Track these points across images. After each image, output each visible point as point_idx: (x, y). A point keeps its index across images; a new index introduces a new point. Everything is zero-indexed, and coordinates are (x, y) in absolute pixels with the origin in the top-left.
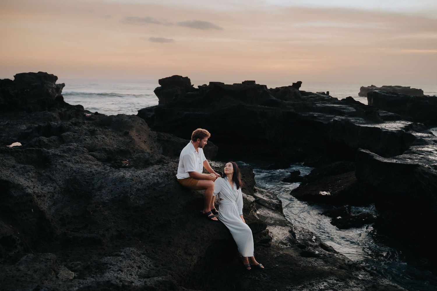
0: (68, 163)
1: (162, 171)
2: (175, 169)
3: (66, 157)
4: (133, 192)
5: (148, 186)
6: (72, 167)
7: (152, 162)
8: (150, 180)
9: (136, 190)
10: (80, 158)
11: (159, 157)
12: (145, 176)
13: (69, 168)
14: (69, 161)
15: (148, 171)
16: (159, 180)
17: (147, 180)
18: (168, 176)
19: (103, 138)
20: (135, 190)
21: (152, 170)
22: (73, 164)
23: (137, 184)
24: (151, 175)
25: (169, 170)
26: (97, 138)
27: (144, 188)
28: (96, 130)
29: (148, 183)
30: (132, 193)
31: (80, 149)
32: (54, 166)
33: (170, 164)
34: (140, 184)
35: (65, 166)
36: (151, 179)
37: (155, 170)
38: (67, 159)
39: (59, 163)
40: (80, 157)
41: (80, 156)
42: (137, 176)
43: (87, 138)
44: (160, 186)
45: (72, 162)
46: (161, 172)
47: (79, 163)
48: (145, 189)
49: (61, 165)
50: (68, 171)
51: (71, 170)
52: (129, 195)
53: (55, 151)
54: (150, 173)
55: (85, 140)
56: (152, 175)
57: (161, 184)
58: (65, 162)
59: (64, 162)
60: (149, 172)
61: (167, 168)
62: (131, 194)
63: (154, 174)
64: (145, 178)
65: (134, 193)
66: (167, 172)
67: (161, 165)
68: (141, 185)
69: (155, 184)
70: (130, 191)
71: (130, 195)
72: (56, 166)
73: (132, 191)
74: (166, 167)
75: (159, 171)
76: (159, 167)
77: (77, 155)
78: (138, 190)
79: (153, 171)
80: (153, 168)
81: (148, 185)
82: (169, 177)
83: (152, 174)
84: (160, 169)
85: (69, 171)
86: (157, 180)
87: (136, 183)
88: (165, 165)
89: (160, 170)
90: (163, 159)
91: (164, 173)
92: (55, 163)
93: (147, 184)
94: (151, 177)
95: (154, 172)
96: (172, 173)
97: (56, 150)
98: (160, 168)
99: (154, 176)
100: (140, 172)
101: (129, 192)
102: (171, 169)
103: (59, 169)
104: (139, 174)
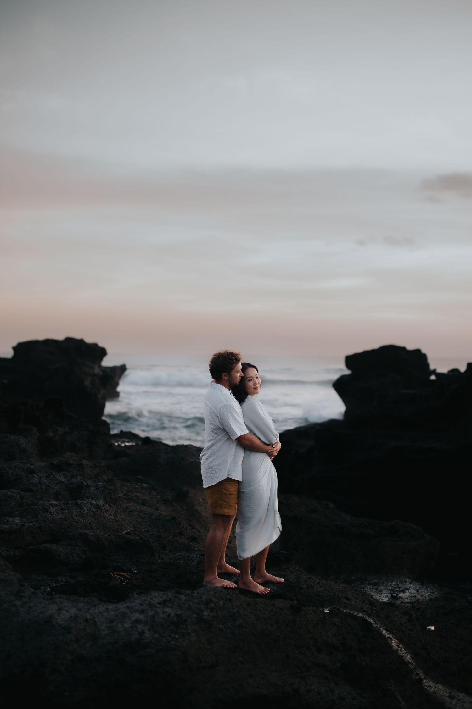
1: (168, 610)
5: (108, 651)
8: (123, 633)
12: (111, 622)
16: (147, 634)
17: (114, 632)
18: (178, 626)
19: (98, 507)
21: (141, 605)
24: (130, 619)
25: (190, 609)
26: (81, 508)
27: (97, 654)
28: (87, 486)
29: (112, 641)
36: (125, 630)
37: (150, 604)
42: (86, 621)
43: (53, 506)
46: (164, 612)
54: (131, 613)
55: (46, 510)
56: (134, 618)
60: (127, 611)
63: (142, 617)
66: (180, 612)
67: (174, 591)
75: (159, 610)
76: (165, 597)
79: (141, 608)
80: (145, 601)
83: (136, 616)
84: (164, 603)
86: (142, 633)
88: (183, 594)
89: (164, 606)
91: (169, 616)
94: (127, 625)
95: (142, 612)
96: (195, 616)
98: (165, 601)
99: (138, 621)
100: (104, 608)
104: (96, 615)
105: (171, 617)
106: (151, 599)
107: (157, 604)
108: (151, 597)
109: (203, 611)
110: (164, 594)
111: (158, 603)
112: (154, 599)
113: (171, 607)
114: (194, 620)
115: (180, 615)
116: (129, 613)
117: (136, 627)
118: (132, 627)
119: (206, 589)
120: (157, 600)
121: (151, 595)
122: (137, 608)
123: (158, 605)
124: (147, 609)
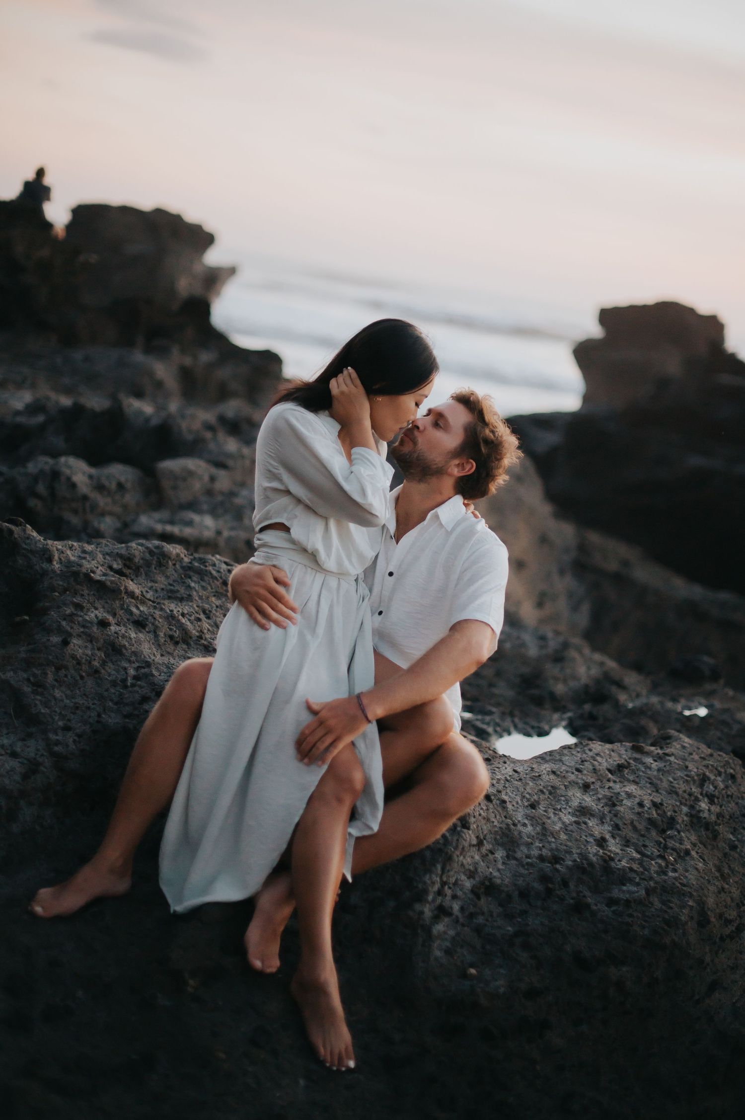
0: (133, 635)
1: (631, 788)
2: (701, 785)
3: (128, 600)
4: (454, 897)
5: (544, 878)
6: (148, 665)
7: (560, 689)
8: (563, 836)
9: (473, 891)
10: (202, 616)
11: (595, 671)
12: (533, 806)
13: (130, 662)
14: (140, 624)
15: (554, 772)
16: (612, 847)
17: (545, 832)
18: (664, 831)
20: (468, 884)
21: (578, 770)
22: (159, 646)
23: (487, 846)
24: (567, 802)
25: (672, 792)
27: (520, 882)
29: (545, 852)
30: (447, 902)
31: (214, 565)
32: (56, 639)
33: (674, 748)
34: (500, 854)
35: (114, 650)
36: (565, 828)
37: (595, 770)
38: (131, 613)
39: (84, 626)
40: (204, 612)
41: (207, 606)
44: (616, 893)
45: (156, 636)
46: (629, 795)
47: (188, 644)
48: (524, 894)
49: (91, 641)
50: (125, 680)
51: (136, 678)
52: (428, 911)
53: (84, 552)
56: (575, 803)
57: (623, 878)
58: (118, 624)
59: (112, 628)
60: (556, 781)
61: (659, 770)
62: (442, 911)
63: (588, 800)
64: (531, 818)
65: (456, 907)
66: (658, 800)
67: (628, 744)
68: (508, 857)
69: (583, 869)
70: (440, 893)
71: (436, 918)
72: (66, 643)
73: (449, 892)
74: (655, 765)
75: (617, 787)
76: (616, 760)
77: (190, 598)
78: (487, 888)
79: (581, 779)
81: (546, 866)
82: (671, 837)
83: (577, 797)
84: (619, 771)
85: (130, 681)
86: (601, 842)
87: (480, 844)
88: (648, 754)
89: (624, 780)
90: (614, 689)
91: (641, 805)
92: (64, 623)
93: (541, 858)
94: (568, 819)
95: (586, 787)
97: (89, 548)
98: (620, 767)
99: (583, 811)
101: (430, 898)
102: (681, 787)
103: (79, 663)
104: (500, 788)
105: (646, 808)
106: (592, 757)
107: (607, 772)
108: (591, 754)
109: (697, 799)
110: (613, 751)
111: (609, 771)
112: (599, 758)
113: (635, 782)
114: (685, 818)
115: (661, 804)
116: (563, 787)
117: (585, 823)
118: (577, 823)
119: (684, 747)
120: (605, 765)
121: (590, 750)
122: (572, 777)
123: (610, 776)
124: (593, 783)
